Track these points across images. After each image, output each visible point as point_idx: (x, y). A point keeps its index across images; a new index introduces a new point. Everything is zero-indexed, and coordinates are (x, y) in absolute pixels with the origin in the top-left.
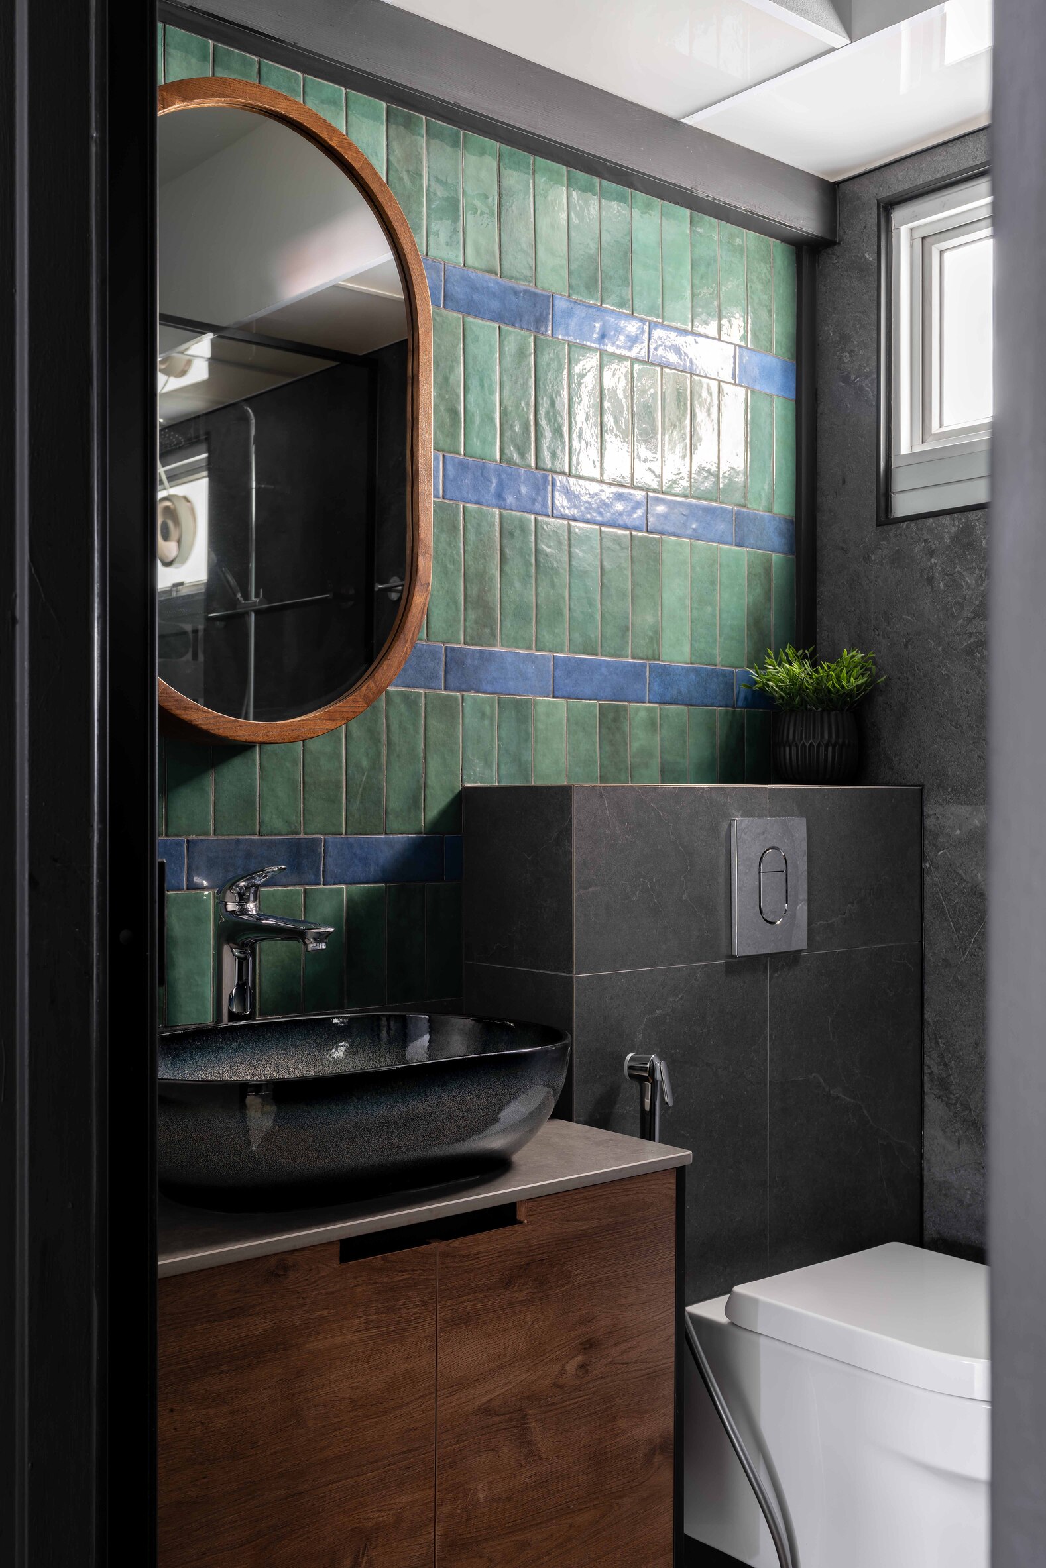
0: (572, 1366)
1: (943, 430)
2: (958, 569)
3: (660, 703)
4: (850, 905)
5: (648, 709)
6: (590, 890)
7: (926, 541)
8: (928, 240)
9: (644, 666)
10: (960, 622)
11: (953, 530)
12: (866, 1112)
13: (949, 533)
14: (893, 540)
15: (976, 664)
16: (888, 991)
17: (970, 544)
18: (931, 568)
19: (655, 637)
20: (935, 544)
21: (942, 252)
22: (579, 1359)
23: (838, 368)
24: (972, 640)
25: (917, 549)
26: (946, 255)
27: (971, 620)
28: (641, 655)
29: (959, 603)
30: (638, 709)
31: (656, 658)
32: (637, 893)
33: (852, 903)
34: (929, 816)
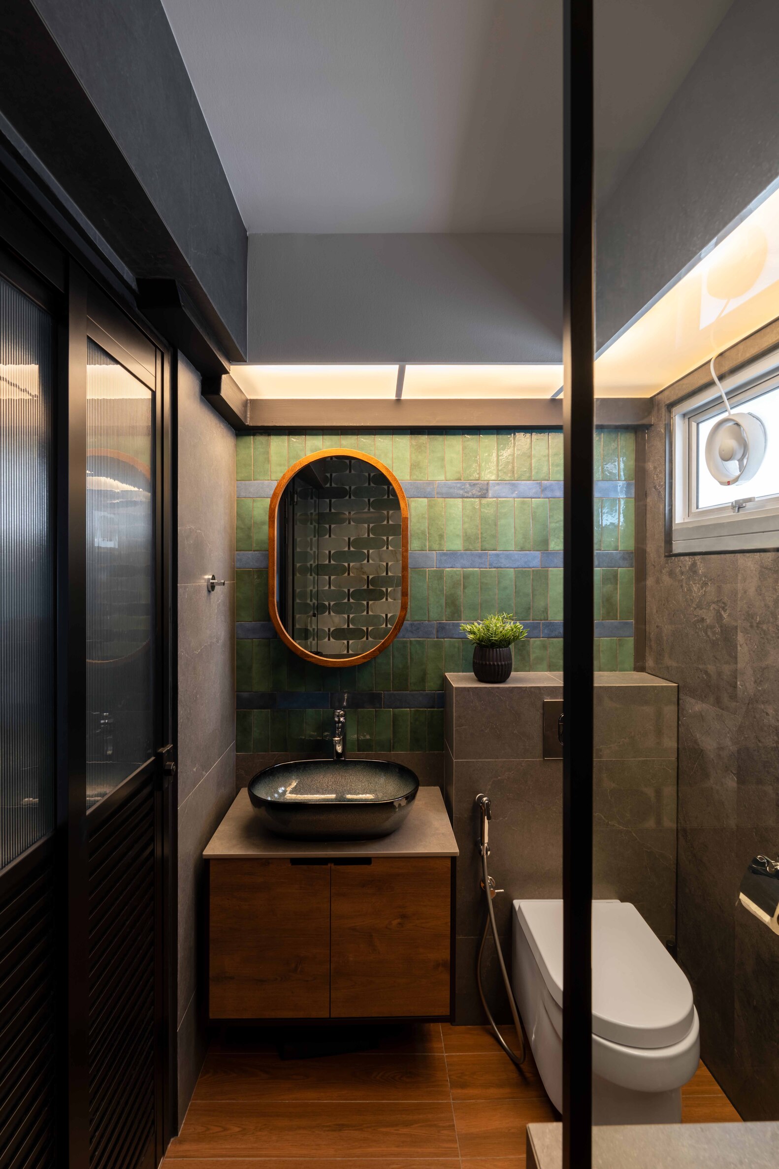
0: (395, 922)
1: (698, 510)
2: (691, 583)
3: (548, 638)
4: (623, 739)
5: (541, 641)
6: (463, 727)
7: (680, 567)
8: (691, 419)
9: (540, 623)
10: (692, 608)
11: (690, 563)
12: (634, 835)
13: (688, 565)
14: (670, 564)
15: (697, 631)
16: (651, 780)
17: (695, 571)
18: (682, 580)
19: (546, 610)
20: (683, 569)
21: (698, 424)
22: (399, 920)
23: (653, 482)
24: (696, 619)
25: (678, 570)
26: (701, 425)
27: (695, 609)
28: (537, 619)
29: (691, 599)
30: (535, 641)
31: (546, 619)
32: (488, 729)
33: (625, 738)
34: (681, 699)
